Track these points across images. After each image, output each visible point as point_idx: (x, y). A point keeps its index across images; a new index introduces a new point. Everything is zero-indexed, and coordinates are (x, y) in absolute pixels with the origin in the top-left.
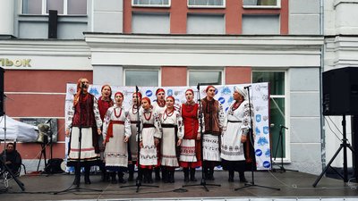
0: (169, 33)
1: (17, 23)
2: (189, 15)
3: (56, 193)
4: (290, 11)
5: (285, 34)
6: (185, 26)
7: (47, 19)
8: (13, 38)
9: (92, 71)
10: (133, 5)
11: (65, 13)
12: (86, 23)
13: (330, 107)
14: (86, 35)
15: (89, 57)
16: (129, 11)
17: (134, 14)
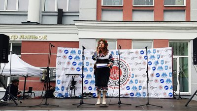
0: (122, 20)
1: (41, 16)
2: (133, 10)
3: (30, 107)
4: (191, 8)
5: (188, 21)
6: (131, 17)
7: (57, 14)
8: (38, 24)
9: (79, 42)
10: (102, 5)
11: (67, 11)
12: (78, 16)
13: (196, 59)
14: (75, 22)
15: (77, 34)
16: (100, 8)
17: (103, 10)
